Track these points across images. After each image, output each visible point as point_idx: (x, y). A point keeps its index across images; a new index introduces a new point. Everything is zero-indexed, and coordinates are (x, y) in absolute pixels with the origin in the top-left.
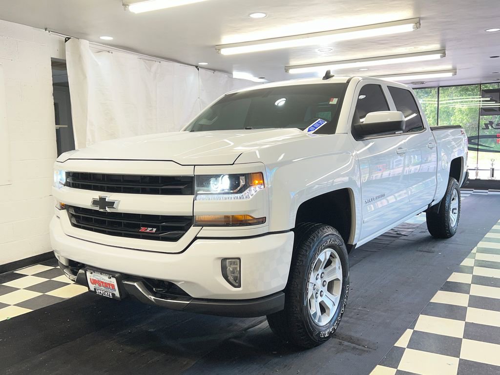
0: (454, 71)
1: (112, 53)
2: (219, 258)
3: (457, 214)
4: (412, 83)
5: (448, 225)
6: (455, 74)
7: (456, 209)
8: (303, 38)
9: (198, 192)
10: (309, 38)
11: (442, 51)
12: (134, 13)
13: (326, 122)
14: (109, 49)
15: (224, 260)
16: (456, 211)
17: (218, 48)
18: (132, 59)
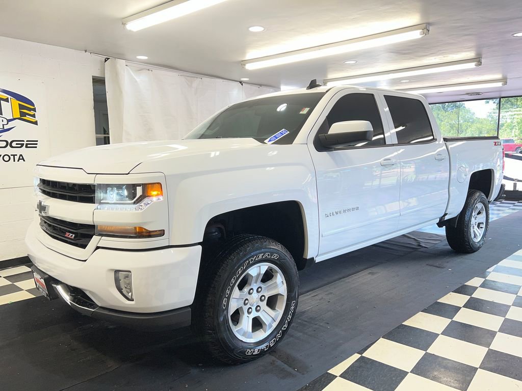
0: (504, 80)
1: (152, 71)
2: (112, 270)
3: (484, 229)
4: (467, 94)
5: (468, 240)
6: (505, 83)
7: (483, 223)
8: (315, 50)
9: (102, 202)
10: (321, 50)
11: (478, 60)
12: (132, 31)
13: (289, 132)
14: (148, 68)
15: (117, 272)
16: (484, 226)
17: (243, 63)
18: (171, 77)
